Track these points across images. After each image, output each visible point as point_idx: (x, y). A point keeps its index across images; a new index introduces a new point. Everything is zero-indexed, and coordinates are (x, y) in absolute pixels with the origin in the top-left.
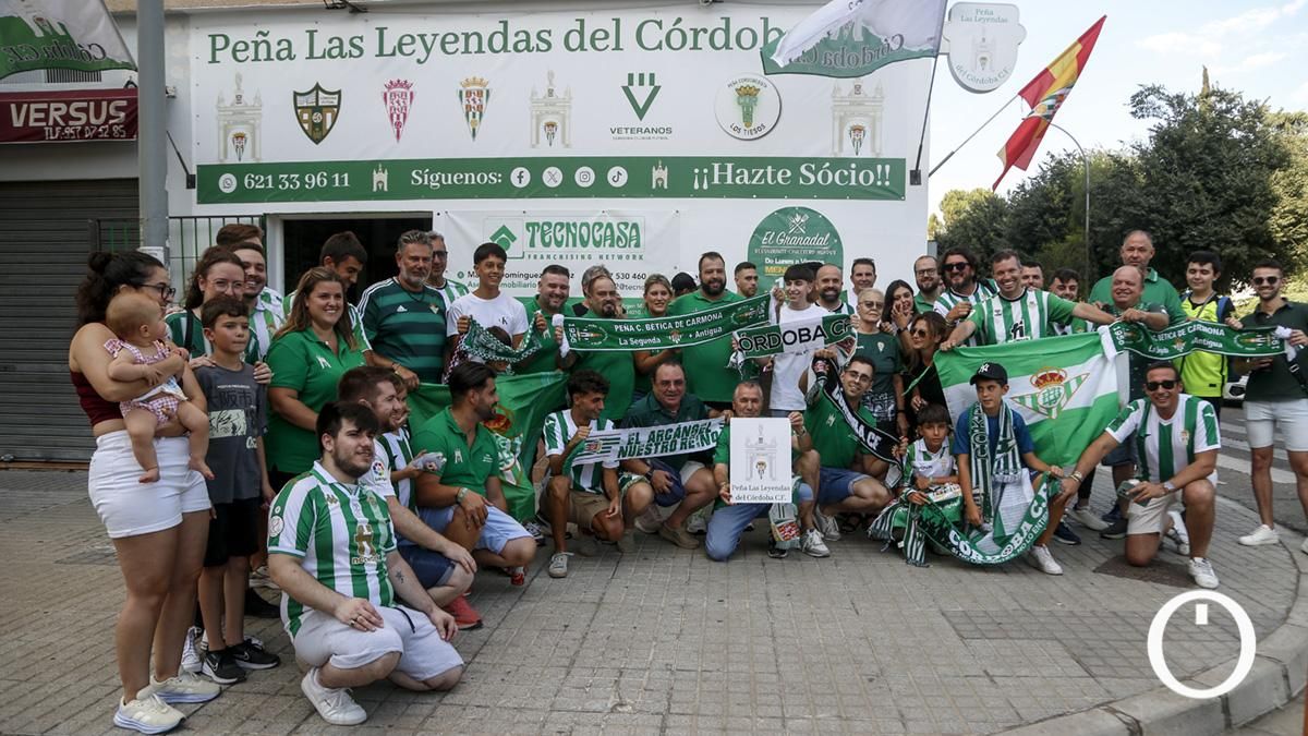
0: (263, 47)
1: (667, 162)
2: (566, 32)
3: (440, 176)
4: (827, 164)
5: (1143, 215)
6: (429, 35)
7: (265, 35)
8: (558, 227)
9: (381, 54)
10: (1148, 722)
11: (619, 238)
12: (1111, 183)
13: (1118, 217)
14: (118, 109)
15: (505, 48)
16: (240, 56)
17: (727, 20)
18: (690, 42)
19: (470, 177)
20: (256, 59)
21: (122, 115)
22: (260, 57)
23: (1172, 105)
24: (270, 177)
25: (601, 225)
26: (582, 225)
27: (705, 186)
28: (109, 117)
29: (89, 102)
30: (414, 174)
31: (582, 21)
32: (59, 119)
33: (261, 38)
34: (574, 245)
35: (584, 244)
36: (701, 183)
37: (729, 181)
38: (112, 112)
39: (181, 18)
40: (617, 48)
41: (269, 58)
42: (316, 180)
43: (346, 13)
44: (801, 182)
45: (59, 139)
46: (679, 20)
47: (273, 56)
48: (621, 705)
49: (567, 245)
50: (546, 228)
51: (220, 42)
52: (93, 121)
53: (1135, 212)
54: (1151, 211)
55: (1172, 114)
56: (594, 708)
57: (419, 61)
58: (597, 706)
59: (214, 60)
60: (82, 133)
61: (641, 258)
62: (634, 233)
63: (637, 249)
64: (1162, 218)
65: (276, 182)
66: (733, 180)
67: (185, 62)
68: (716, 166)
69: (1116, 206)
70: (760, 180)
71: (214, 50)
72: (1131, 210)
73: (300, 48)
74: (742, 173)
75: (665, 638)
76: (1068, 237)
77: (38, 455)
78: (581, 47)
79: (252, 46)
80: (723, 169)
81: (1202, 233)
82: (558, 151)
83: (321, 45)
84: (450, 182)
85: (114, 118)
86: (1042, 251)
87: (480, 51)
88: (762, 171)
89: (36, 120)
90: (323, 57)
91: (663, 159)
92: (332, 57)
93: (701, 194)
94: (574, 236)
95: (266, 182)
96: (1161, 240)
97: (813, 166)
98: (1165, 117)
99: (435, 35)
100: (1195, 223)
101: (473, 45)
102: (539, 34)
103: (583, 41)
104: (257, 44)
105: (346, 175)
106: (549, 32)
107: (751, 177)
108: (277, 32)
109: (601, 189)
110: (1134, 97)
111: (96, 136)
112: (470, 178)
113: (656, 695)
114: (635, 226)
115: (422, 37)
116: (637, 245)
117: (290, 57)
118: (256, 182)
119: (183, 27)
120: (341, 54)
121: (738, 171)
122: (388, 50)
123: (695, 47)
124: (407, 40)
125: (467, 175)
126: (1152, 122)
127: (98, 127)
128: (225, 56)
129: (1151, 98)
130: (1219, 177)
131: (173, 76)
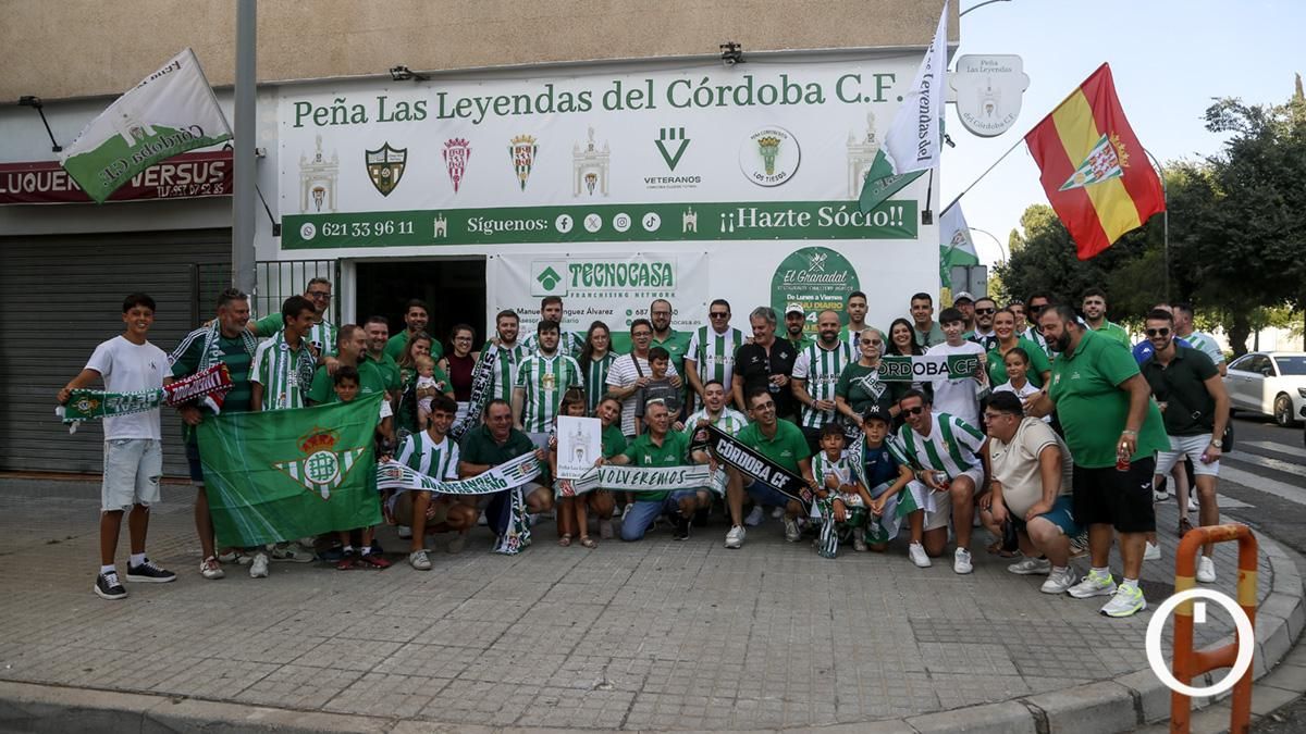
0: (340, 112)
1: (696, 207)
2: (604, 93)
3: (493, 223)
4: (844, 207)
5: (1220, 231)
6: (484, 98)
7: (342, 102)
8: (598, 268)
9: (442, 116)
10: (1054, 713)
11: (653, 278)
12: (1186, 198)
13: (1194, 232)
14: (216, 169)
15: (550, 108)
16: (320, 120)
17: (750, 78)
18: (716, 99)
19: (519, 224)
20: (334, 123)
21: (221, 174)
22: (337, 121)
23: (1249, 117)
24: (344, 226)
25: (636, 266)
26: (620, 266)
27: (731, 229)
28: (210, 176)
29: (193, 163)
30: (469, 222)
31: (619, 83)
32: (168, 179)
33: (338, 104)
34: (613, 284)
35: (622, 283)
36: (727, 227)
37: (753, 225)
38: (212, 172)
39: (271, 89)
40: (651, 106)
41: (345, 122)
42: (384, 228)
43: (412, 81)
44: (820, 224)
45: (168, 196)
46: (706, 80)
47: (349, 119)
48: (604, 684)
49: (606, 285)
50: (587, 269)
51: (304, 109)
52: (196, 180)
53: (1212, 227)
54: (1229, 225)
55: (1249, 126)
56: (580, 685)
57: (474, 122)
58: (583, 684)
59: (298, 125)
60: (188, 190)
61: (673, 295)
62: (666, 273)
63: (669, 288)
64: (1240, 233)
65: (350, 230)
66: (757, 223)
67: (275, 126)
68: (741, 211)
69: (1192, 221)
70: (781, 223)
71: (299, 116)
72: (1208, 225)
73: (372, 113)
74: (765, 217)
75: (656, 634)
76: (1147, 253)
78: (618, 106)
79: (330, 111)
80: (747, 213)
81: (1284, 247)
82: (597, 199)
83: (389, 110)
84: (501, 228)
85: (213, 177)
86: (1119, 268)
87: (528, 111)
88: (783, 214)
89: (151, 181)
90: (392, 120)
91: (692, 204)
92: (399, 120)
93: (727, 236)
94: (612, 276)
95: (341, 230)
96: (1240, 256)
97: (831, 209)
98: (1243, 129)
99: (489, 99)
100: (1277, 237)
101: (523, 107)
102: (580, 95)
103: (620, 101)
104: (335, 110)
105: (410, 223)
106: (590, 94)
107: (773, 221)
108: (352, 99)
109: (637, 233)
110: (1209, 110)
111: (200, 192)
112: (521, 225)
113: (635, 678)
114: (667, 266)
115: (478, 100)
116: (670, 284)
117: (363, 120)
118: (332, 230)
119: (273, 97)
120: (407, 117)
121: (761, 215)
122: (447, 112)
123: (721, 103)
124: (465, 103)
125: (517, 222)
126: (1229, 135)
127: (201, 185)
128: (307, 120)
129: (1227, 111)
130: (1301, 189)
131: (262, 139)
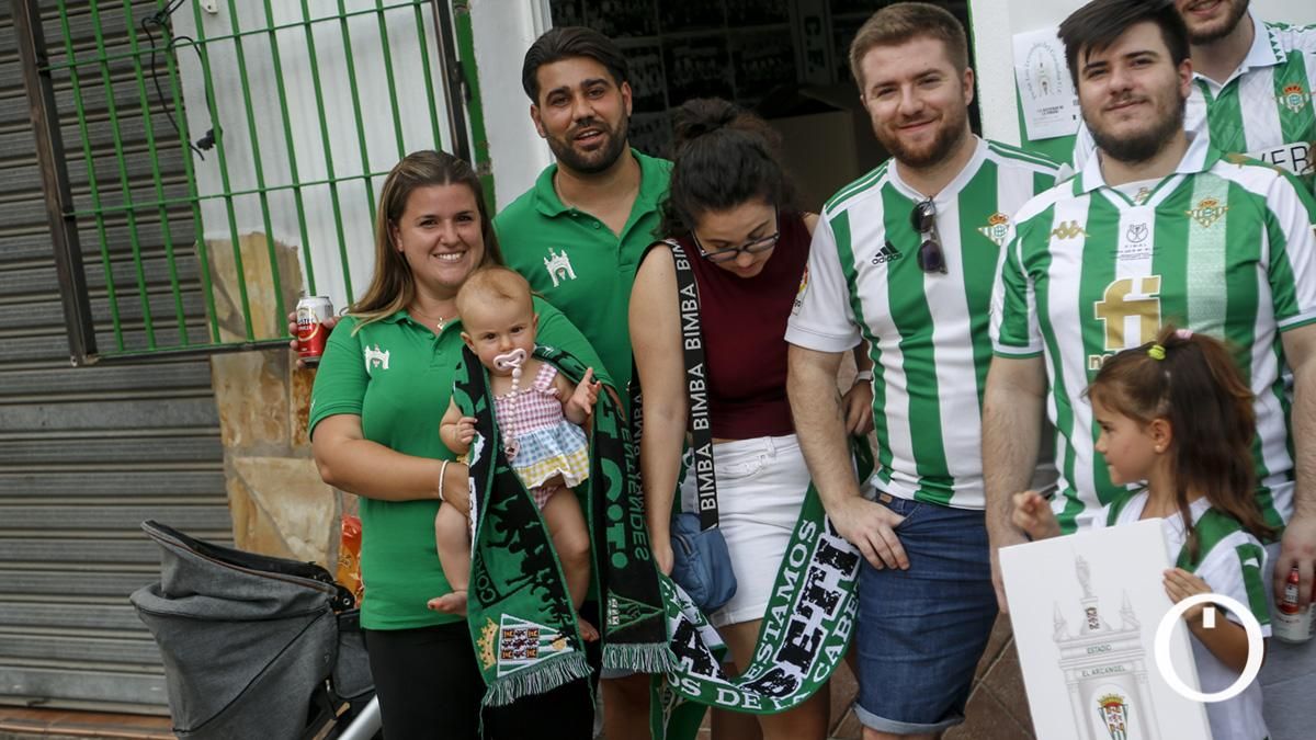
77: (18, 687)
